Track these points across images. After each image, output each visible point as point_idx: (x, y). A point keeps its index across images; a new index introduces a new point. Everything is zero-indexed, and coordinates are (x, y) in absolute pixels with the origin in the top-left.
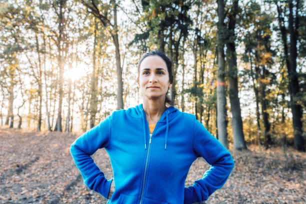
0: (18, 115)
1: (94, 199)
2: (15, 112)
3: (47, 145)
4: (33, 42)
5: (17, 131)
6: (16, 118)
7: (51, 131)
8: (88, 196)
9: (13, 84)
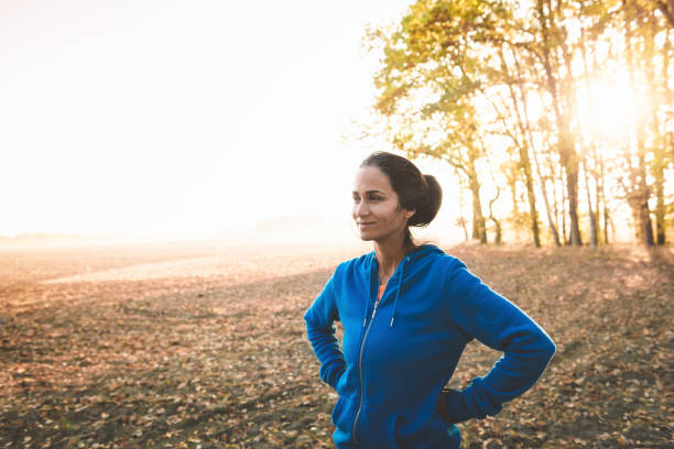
0: (491, 217)
1: (580, 394)
2: (485, 213)
3: (536, 277)
4: (496, 64)
5: (493, 248)
6: (490, 224)
7: (559, 244)
8: (569, 388)
9: (473, 157)
